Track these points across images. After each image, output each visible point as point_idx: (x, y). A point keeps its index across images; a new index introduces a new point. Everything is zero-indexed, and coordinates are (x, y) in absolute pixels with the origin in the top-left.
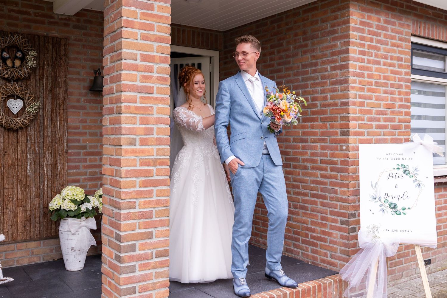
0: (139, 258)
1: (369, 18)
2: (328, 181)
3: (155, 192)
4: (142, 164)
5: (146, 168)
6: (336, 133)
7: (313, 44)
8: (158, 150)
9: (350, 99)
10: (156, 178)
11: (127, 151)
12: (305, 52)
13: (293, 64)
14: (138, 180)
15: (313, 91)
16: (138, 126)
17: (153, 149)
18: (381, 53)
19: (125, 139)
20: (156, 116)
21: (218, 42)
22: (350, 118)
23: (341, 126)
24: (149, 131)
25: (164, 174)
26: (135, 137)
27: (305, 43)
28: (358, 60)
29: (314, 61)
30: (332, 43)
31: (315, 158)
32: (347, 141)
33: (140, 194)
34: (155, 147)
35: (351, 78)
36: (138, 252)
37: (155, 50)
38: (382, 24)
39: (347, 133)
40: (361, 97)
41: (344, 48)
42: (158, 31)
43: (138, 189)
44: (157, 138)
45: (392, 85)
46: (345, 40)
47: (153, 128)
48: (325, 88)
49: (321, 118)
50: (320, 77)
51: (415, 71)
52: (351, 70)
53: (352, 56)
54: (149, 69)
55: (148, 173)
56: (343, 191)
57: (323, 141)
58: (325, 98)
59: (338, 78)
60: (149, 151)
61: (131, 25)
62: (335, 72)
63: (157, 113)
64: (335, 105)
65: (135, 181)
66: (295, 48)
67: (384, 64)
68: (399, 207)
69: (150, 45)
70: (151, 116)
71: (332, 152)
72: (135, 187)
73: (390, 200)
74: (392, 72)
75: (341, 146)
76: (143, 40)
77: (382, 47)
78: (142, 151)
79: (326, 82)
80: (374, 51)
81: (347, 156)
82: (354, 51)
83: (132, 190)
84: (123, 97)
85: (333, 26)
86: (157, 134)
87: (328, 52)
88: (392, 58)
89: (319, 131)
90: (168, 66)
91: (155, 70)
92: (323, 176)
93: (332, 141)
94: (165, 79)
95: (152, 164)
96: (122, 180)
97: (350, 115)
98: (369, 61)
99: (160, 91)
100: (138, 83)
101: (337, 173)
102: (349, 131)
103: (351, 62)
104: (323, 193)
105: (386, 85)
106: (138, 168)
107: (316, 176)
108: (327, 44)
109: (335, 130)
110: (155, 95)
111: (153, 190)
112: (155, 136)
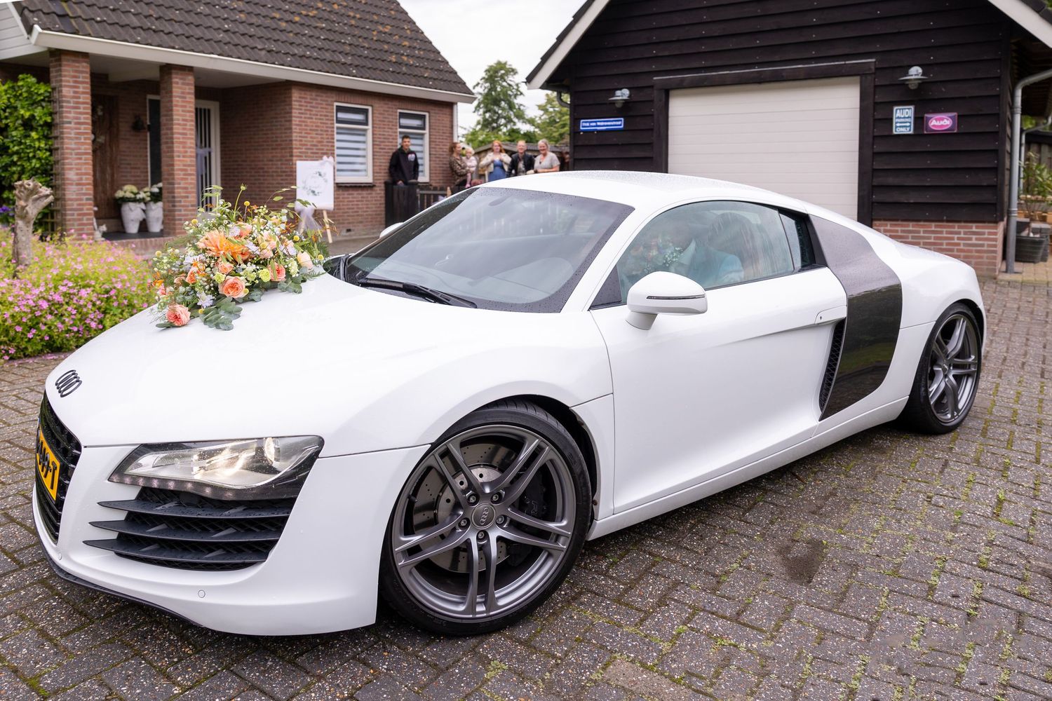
0: (183, 206)
1: (305, 94)
6: (287, 156)
7: (276, 106)
9: (293, 138)
11: (177, 160)
12: (271, 110)
18: (314, 113)
22: (294, 148)
23: (289, 152)
24: (186, 152)
27: (271, 105)
28: (298, 117)
29: (276, 116)
30: (285, 107)
32: (292, 160)
33: (182, 179)
35: (294, 127)
36: (182, 204)
38: (314, 97)
39: (292, 156)
40: (300, 137)
41: (290, 110)
45: (322, 130)
46: (290, 106)
51: (339, 121)
52: (293, 122)
53: (294, 115)
55: (186, 170)
57: (281, 160)
61: (176, 106)
62: (286, 123)
64: (286, 141)
67: (316, 119)
68: (316, 192)
71: (285, 166)
73: (313, 189)
74: (321, 123)
75: (290, 163)
76: (183, 112)
77: (314, 109)
78: (183, 161)
80: (308, 112)
81: (292, 168)
82: (295, 113)
84: (175, 137)
85: (285, 97)
87: (283, 112)
88: (321, 115)
92: (282, 180)
93: (286, 160)
97: (293, 146)
98: (305, 118)
99: (191, 134)
103: (293, 118)
105: (317, 130)
108: (282, 107)
109: (287, 154)
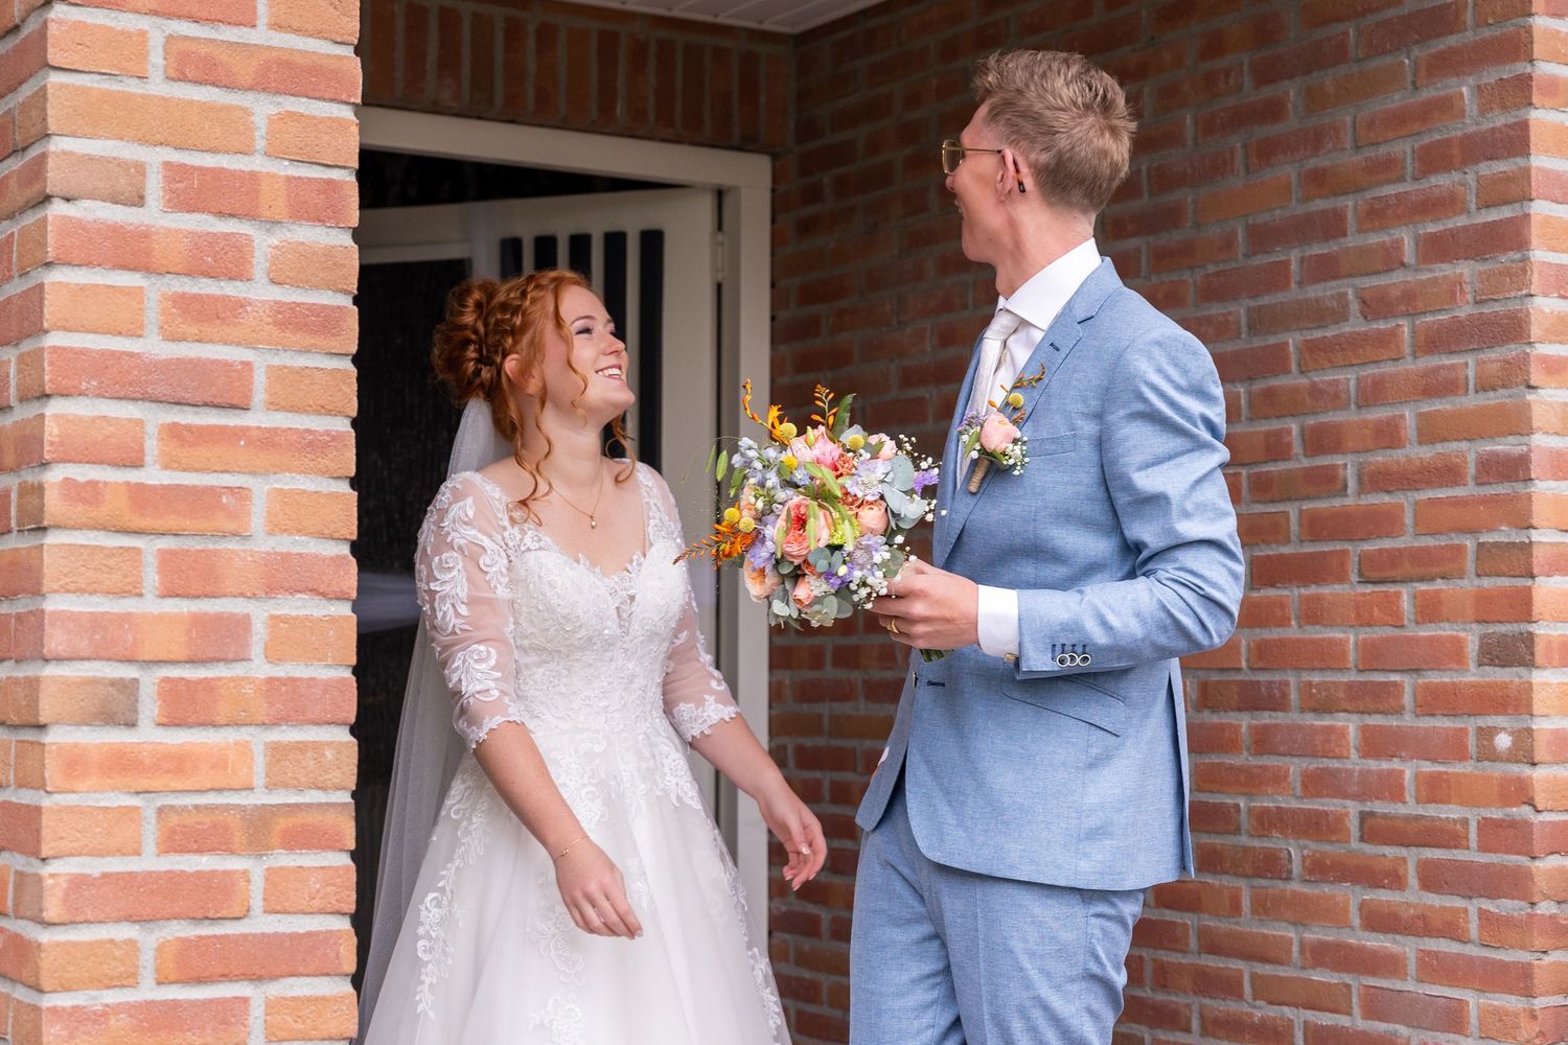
2: (1407, 947)
3: (257, 1012)
4: (178, 840)
5: (205, 863)
6: (1453, 654)
7: (1315, 100)
8: (277, 752)
9: (1539, 440)
10: (269, 929)
11: (76, 763)
12: (1266, 152)
13: (1197, 225)
14: (150, 940)
15: (1315, 391)
16: (151, 605)
17: (244, 749)
19: (66, 682)
20: (266, 543)
21: (763, 99)
22: (1539, 557)
23: (1485, 609)
24: (220, 639)
25: (316, 904)
26: (128, 672)
27: (1267, 92)
29: (1320, 204)
30: (1427, 94)
31: (1330, 805)
32: (1517, 702)
34: (259, 740)
35: (1545, 306)
37: (260, 144)
39: (1517, 652)
41: (1500, 120)
42: (277, 26)
43: (148, 991)
44: (270, 681)
46: (1507, 72)
47: (247, 617)
48: (1388, 368)
49: (1366, 561)
50: (1355, 307)
52: (1539, 255)
53: (1544, 171)
54: (228, 261)
55: (211, 898)
56: (1500, 1015)
57: (1378, 698)
58: (1388, 435)
59: (1464, 311)
60: (219, 762)
62: (1444, 270)
63: (275, 528)
64: (1449, 473)
65: (131, 943)
66: (1208, 127)
69: (227, 108)
70: (232, 545)
71: (1428, 767)
72: (129, 979)
75: (1487, 734)
76: (182, 78)
78: (179, 763)
79: (1393, 334)
81: (1521, 793)
82: (1560, 140)
83: (112, 997)
84: (51, 431)
86: (273, 656)
87: (1403, 149)
89: (1350, 638)
90: (346, 240)
91: (260, 264)
92: (1378, 920)
93: (1434, 701)
94: (324, 320)
95: (239, 838)
96: (45, 937)
97: (1535, 536)
100: (153, 346)
101: (1457, 902)
102: (1529, 640)
103: (1540, 208)
104: (1382, 1027)
106: (151, 861)
107: (1334, 915)
108: (1396, 100)
109: (1444, 630)
110: (258, 418)
111: (245, 1000)
112: (260, 668)
